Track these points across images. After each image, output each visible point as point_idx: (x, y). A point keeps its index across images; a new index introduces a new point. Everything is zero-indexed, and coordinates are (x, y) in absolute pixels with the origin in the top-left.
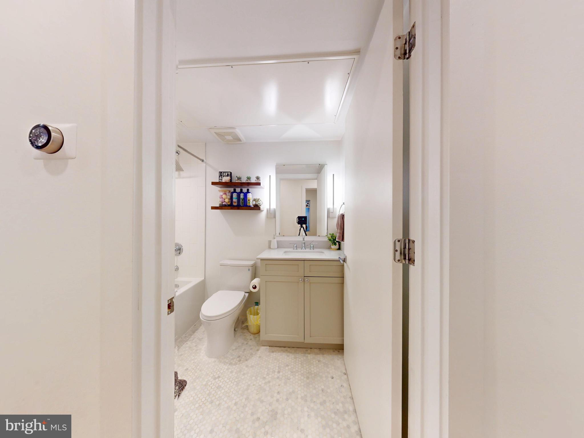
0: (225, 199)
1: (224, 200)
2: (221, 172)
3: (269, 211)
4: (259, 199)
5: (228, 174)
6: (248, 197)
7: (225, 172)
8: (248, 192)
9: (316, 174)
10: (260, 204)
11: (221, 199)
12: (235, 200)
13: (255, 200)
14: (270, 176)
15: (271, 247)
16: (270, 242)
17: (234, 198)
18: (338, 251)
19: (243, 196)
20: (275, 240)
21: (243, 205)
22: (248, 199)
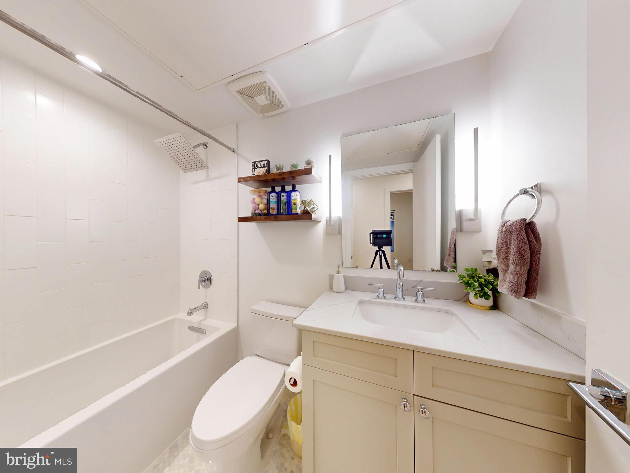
0: (259, 205)
1: (257, 206)
2: (254, 163)
3: (329, 222)
4: (311, 200)
5: (264, 165)
6: (293, 198)
7: (260, 161)
8: (294, 190)
9: (412, 164)
10: (314, 210)
11: (253, 205)
12: (273, 205)
13: (303, 203)
14: (330, 156)
15: (334, 288)
16: (331, 278)
17: (271, 201)
18: (494, 313)
19: (285, 197)
20: (341, 275)
21: (286, 212)
22: (293, 202)
